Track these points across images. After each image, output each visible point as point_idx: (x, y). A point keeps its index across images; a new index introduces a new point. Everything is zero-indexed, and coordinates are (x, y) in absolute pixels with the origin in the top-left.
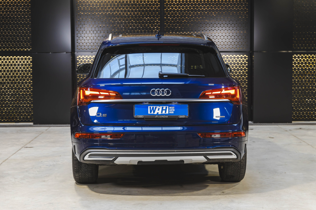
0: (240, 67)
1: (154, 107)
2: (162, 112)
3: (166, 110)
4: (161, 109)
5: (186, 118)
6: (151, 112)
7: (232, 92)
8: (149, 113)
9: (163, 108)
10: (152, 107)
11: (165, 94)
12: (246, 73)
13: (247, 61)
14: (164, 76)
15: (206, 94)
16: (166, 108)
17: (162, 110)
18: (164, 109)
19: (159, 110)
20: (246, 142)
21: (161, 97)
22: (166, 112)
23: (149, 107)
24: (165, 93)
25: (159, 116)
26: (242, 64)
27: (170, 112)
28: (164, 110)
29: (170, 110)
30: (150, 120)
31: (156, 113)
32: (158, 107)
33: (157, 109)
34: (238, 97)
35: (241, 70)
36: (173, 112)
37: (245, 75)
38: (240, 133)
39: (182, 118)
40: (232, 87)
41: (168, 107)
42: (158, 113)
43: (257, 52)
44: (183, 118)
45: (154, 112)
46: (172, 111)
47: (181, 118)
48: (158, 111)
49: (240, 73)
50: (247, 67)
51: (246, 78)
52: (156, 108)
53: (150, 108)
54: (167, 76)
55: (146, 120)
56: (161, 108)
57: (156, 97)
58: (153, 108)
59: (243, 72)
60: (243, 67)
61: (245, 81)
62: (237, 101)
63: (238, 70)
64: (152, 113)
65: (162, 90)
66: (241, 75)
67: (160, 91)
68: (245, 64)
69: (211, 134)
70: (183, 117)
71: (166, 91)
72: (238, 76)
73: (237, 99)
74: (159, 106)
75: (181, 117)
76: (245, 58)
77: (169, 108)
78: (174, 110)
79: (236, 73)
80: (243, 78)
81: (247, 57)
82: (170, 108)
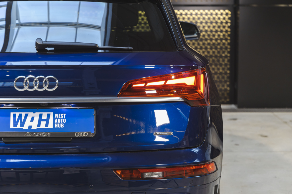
0: (219, 27)
1: (24, 114)
2: (39, 125)
3: (47, 121)
4: (36, 119)
5: (91, 137)
6: (15, 124)
7: (190, 81)
8: (12, 126)
9: (41, 116)
10: (18, 114)
11: (45, 88)
12: (229, 35)
13: (229, 18)
14: (48, 49)
15: (134, 86)
16: (49, 116)
17: (40, 120)
18: (43, 118)
19: (32, 120)
20: (217, 183)
21: (36, 94)
22: (47, 125)
23: (12, 114)
24: (46, 85)
25: (32, 133)
26: (222, 23)
27: (56, 126)
28: (44, 120)
29: (56, 121)
30: (14, 141)
31: (26, 127)
32: (31, 115)
33: (29, 118)
34: (203, 92)
35: (221, 31)
36: (62, 126)
37: (226, 40)
38: (206, 166)
39: (81, 137)
40: (191, 71)
41: (52, 114)
42: (30, 127)
43: (243, 5)
44: (84, 137)
45: (22, 125)
46: (61, 123)
47: (78, 137)
48: (31, 124)
49: (219, 36)
50: (229, 27)
51: (229, 44)
52: (26, 116)
53: (15, 116)
54: (53, 49)
55: (5, 142)
56: (37, 115)
57: (26, 94)
58: (20, 116)
59: (224, 35)
60: (224, 27)
61: (226, 48)
62: (201, 99)
63: (216, 31)
64: (19, 126)
65: (39, 79)
66: (221, 40)
67: (35, 79)
68: (227, 23)
69: (141, 171)
70: (84, 134)
71: (48, 82)
72: (216, 40)
73: (201, 95)
74: (34, 113)
75: (78, 135)
76: (227, 14)
77: (54, 116)
78: (65, 121)
79: (214, 36)
80: (224, 44)
81: (230, 13)
82: (56, 116)
